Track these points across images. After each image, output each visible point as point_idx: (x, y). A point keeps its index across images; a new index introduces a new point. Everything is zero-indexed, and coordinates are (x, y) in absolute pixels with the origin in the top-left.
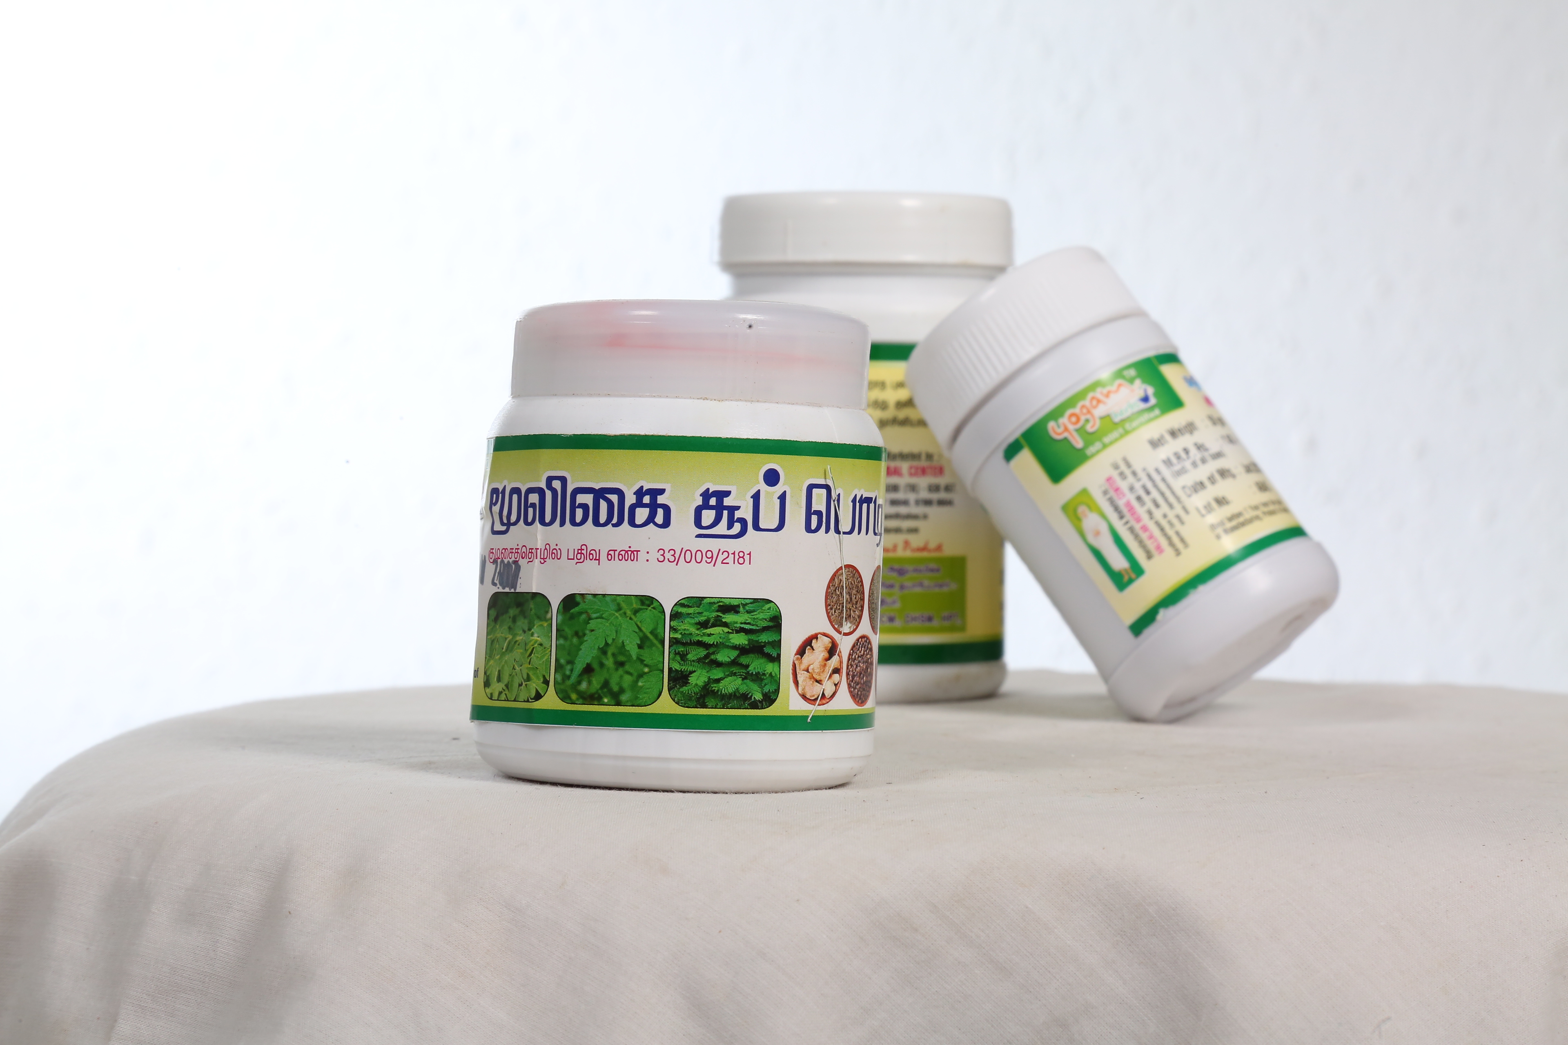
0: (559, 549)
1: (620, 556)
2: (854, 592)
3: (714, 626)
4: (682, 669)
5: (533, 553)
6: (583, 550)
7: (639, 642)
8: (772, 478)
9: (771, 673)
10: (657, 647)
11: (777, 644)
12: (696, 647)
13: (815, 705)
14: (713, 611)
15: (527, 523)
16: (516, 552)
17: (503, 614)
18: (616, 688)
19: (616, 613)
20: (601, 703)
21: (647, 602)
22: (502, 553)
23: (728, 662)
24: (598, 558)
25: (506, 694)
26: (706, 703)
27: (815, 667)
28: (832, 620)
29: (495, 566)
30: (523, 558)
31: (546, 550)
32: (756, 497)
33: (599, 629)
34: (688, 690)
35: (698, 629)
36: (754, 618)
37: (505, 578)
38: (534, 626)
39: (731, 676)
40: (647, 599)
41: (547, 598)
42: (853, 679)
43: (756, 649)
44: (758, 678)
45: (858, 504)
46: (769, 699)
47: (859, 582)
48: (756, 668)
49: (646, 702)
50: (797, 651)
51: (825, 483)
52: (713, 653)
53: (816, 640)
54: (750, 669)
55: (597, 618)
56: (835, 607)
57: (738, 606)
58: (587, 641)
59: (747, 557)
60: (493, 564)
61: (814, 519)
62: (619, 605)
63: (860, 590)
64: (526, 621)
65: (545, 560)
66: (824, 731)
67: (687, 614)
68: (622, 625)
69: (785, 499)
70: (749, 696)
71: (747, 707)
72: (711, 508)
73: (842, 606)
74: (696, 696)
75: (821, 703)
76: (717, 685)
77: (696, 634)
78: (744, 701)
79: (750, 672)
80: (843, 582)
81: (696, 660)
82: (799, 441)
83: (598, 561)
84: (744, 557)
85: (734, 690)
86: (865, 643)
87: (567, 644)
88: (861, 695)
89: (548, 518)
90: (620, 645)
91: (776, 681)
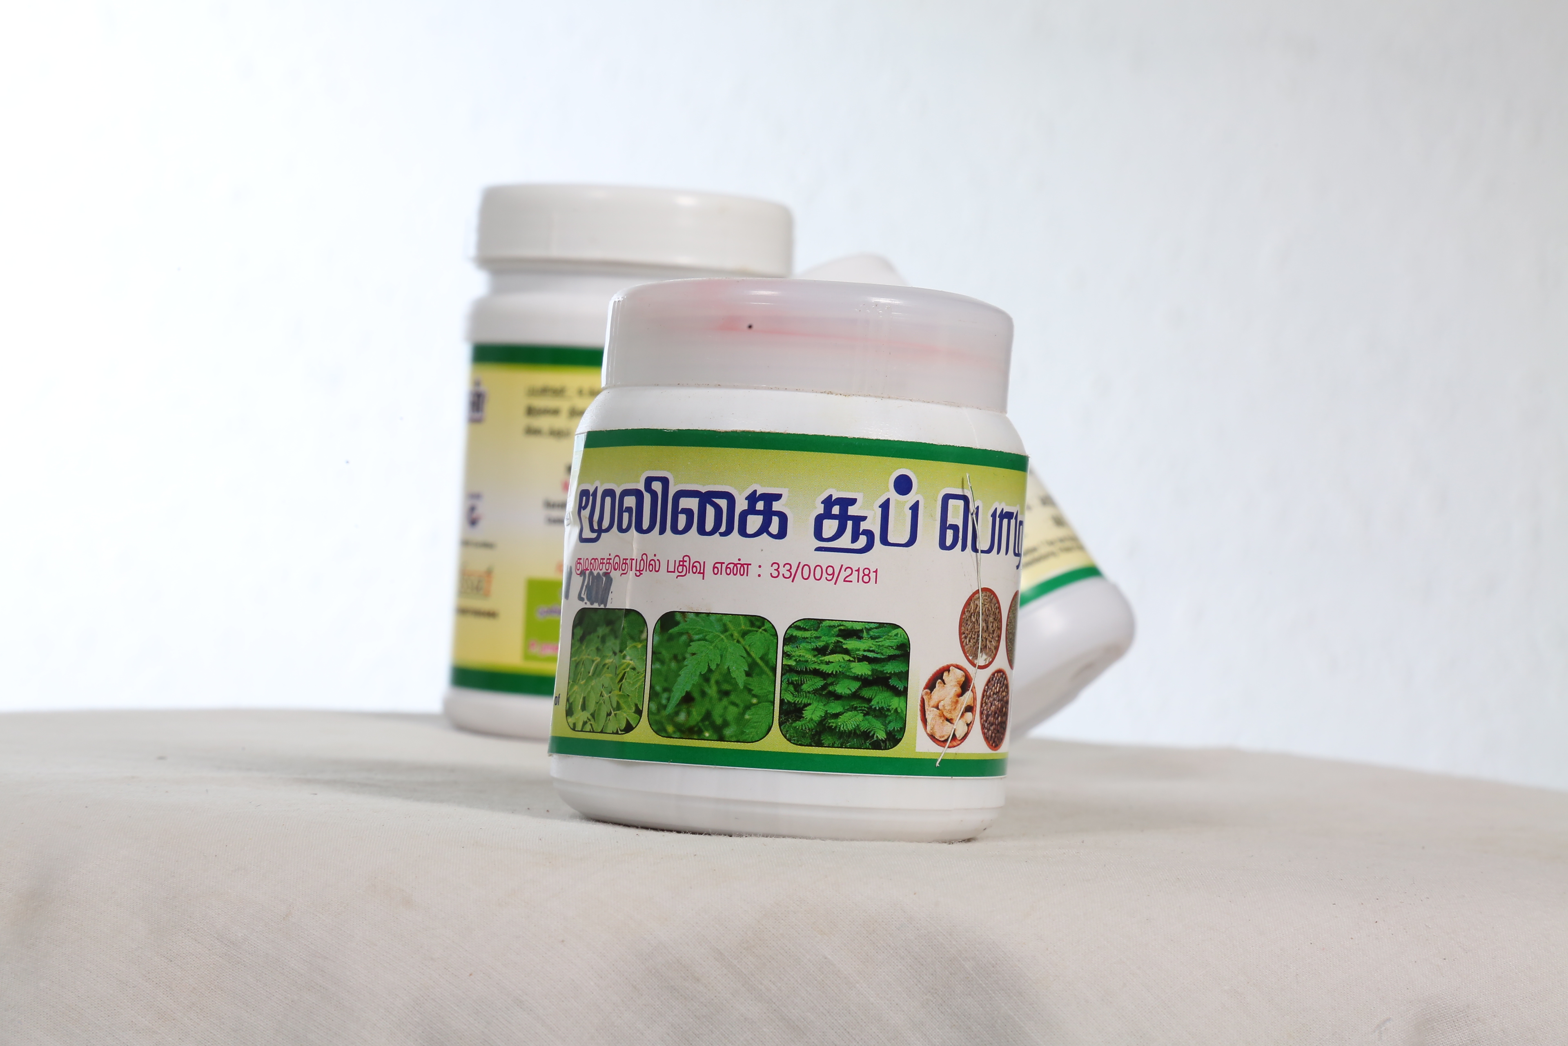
0: (658, 560)
1: (728, 570)
2: (991, 619)
3: (833, 652)
4: (795, 701)
5: (627, 564)
6: (686, 561)
7: (747, 669)
8: (903, 485)
9: (896, 709)
10: (767, 675)
11: (904, 676)
12: (812, 676)
13: (944, 747)
14: (833, 636)
15: (621, 530)
16: (607, 563)
17: (590, 633)
18: (719, 721)
19: (721, 635)
20: (701, 737)
21: (758, 623)
22: (591, 563)
23: (848, 694)
24: (702, 571)
25: (591, 725)
26: (822, 740)
27: (946, 703)
28: (966, 651)
29: (582, 578)
30: (615, 570)
31: (642, 561)
32: (885, 507)
33: (702, 652)
34: (802, 726)
35: (815, 656)
36: (879, 645)
37: (594, 593)
38: (627, 647)
39: (851, 711)
40: (757, 620)
41: (640, 614)
42: (987, 719)
43: (880, 681)
44: (881, 714)
45: (998, 520)
46: (893, 739)
47: (996, 609)
48: (880, 703)
49: (753, 737)
50: (926, 685)
51: (962, 494)
52: (832, 684)
53: (947, 672)
54: (872, 703)
55: (699, 640)
56: (970, 636)
57: (861, 631)
58: (686, 666)
59: (873, 575)
60: (581, 576)
61: (950, 534)
62: (725, 625)
63: (997, 618)
64: (618, 642)
65: (641, 572)
66: (954, 777)
67: (802, 638)
68: (727, 649)
69: (918, 511)
70: (871, 735)
71: (869, 747)
72: (834, 517)
73: (978, 635)
74: (810, 733)
75: (951, 745)
76: (836, 720)
77: (812, 661)
78: (866, 740)
79: (873, 707)
80: (979, 608)
81: (812, 691)
82: (935, 445)
83: (702, 575)
84: (870, 575)
85: (854, 727)
86: (1001, 679)
87: (665, 669)
88: (995, 738)
89: (646, 525)
90: (725, 671)
91: (901, 718)
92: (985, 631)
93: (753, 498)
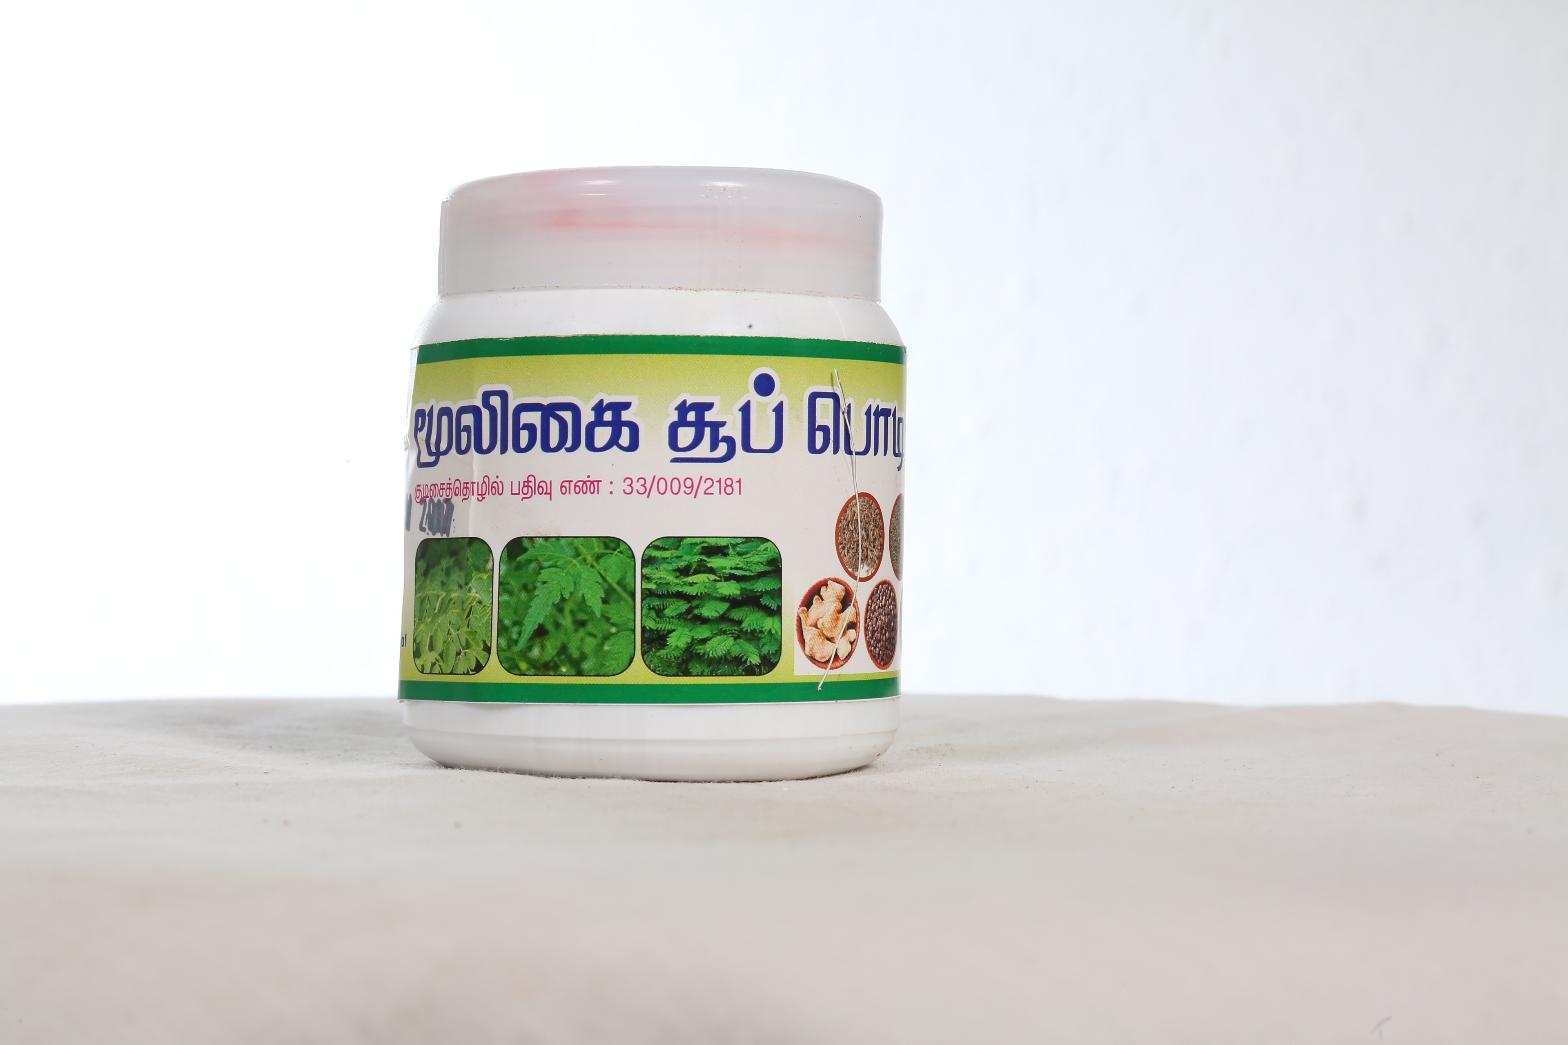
0: (501, 482)
1: (577, 488)
2: (871, 527)
3: (697, 572)
4: (658, 628)
5: (468, 488)
6: (531, 482)
7: (603, 596)
8: (765, 385)
9: (770, 630)
10: (626, 601)
11: (777, 594)
12: (675, 600)
13: (826, 669)
14: (695, 554)
15: (460, 451)
16: (447, 489)
17: (433, 566)
18: (576, 654)
19: (573, 560)
20: (558, 673)
21: (612, 545)
22: (431, 490)
23: (716, 617)
24: (549, 492)
25: (440, 666)
26: (690, 669)
27: (826, 621)
28: (845, 562)
29: (422, 506)
30: (456, 495)
31: (484, 484)
32: (746, 410)
33: (553, 580)
34: (667, 655)
35: (677, 577)
36: (747, 562)
37: (435, 521)
38: (472, 579)
39: (720, 635)
40: (612, 542)
41: (485, 542)
42: (873, 635)
43: (751, 601)
44: (754, 636)
45: (873, 418)
46: (769, 663)
47: (877, 514)
48: (752, 624)
49: (614, 670)
50: (802, 602)
51: (831, 391)
52: (697, 607)
53: (825, 587)
54: (743, 625)
55: (550, 567)
56: (849, 546)
57: (727, 547)
59: (736, 486)
60: (421, 505)
61: (819, 436)
62: (576, 549)
63: (878, 524)
64: (462, 574)
65: (483, 496)
66: (838, 701)
67: (662, 558)
68: (581, 575)
69: (782, 412)
70: (743, 660)
71: (741, 673)
72: (690, 424)
73: (857, 544)
74: (676, 662)
75: (833, 666)
76: (703, 646)
77: (675, 583)
78: (738, 666)
79: (744, 630)
80: (857, 514)
81: (676, 616)
82: (797, 339)
83: (549, 495)
84: (733, 485)
85: (724, 652)
86: (886, 591)
87: (513, 600)
88: (883, 656)
89: (486, 444)
90: (579, 599)
91: (776, 640)
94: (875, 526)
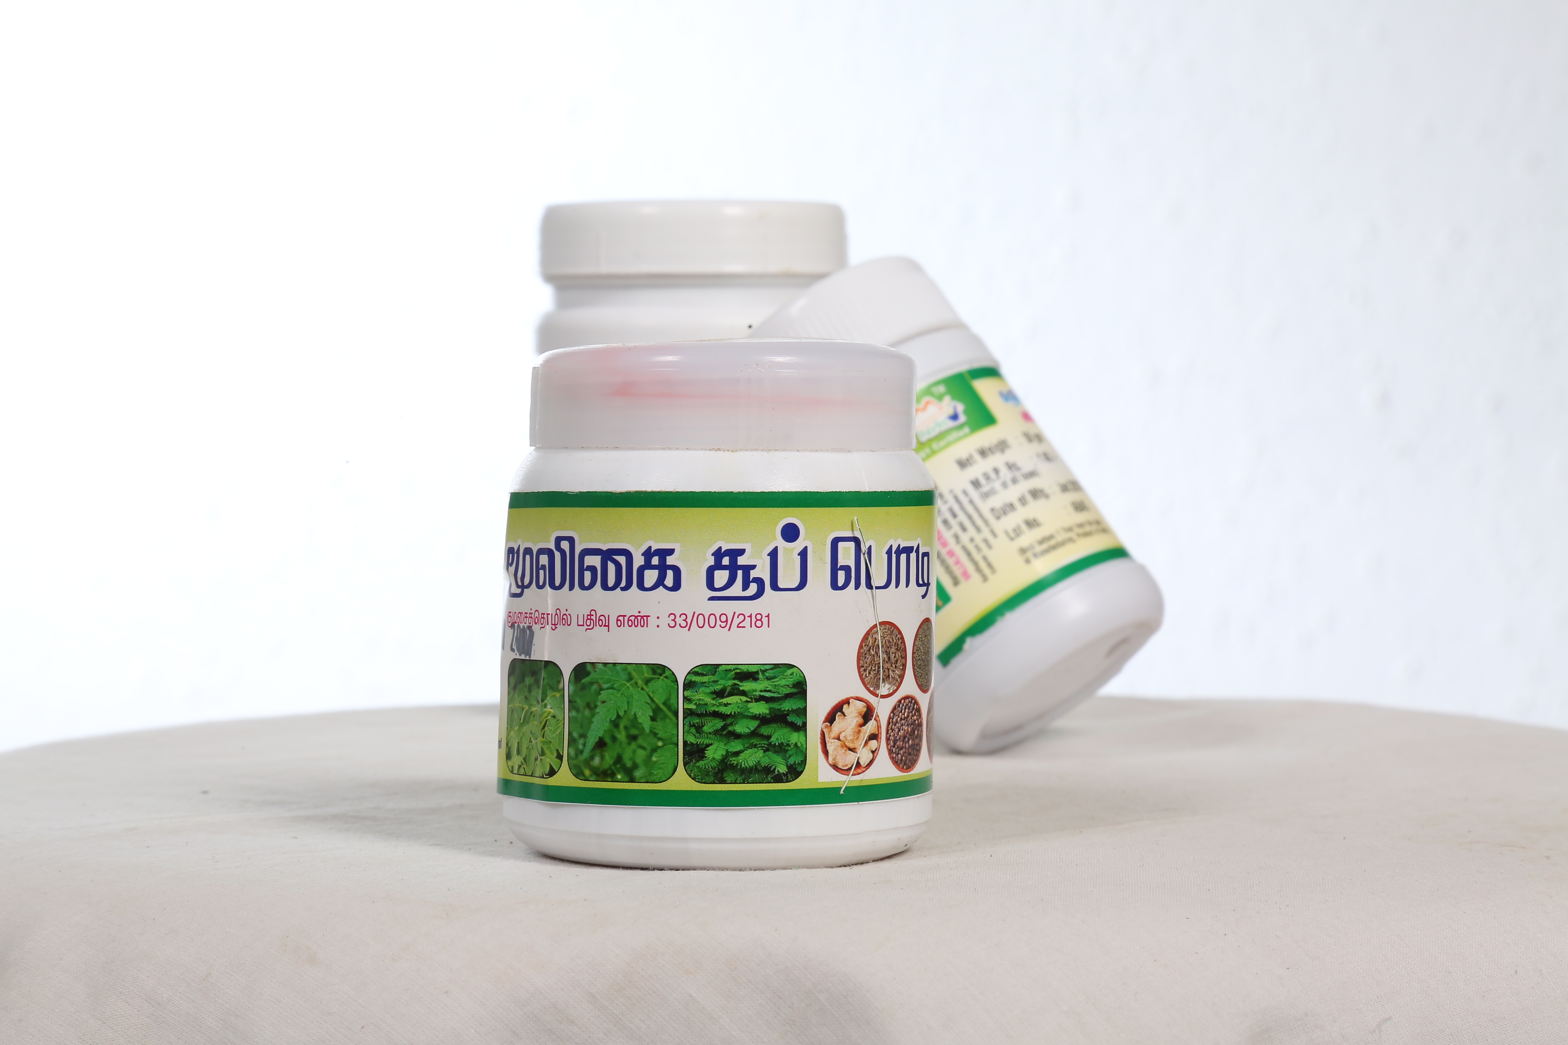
0: (569, 614)
1: (630, 622)
2: (893, 650)
3: (731, 694)
4: (697, 742)
5: (544, 618)
6: (593, 615)
7: (651, 714)
8: (791, 533)
9: (796, 743)
10: (671, 719)
11: (803, 712)
12: (712, 718)
13: (848, 775)
14: (730, 679)
15: (539, 587)
16: (530, 617)
17: (520, 683)
18: (629, 764)
19: (627, 684)
20: (614, 779)
21: (659, 671)
22: (518, 617)
23: (748, 733)
25: (524, 768)
26: (725, 778)
27: (848, 734)
28: (866, 683)
29: (512, 630)
30: (536, 624)
31: (556, 616)
32: (774, 555)
33: (611, 700)
34: (705, 765)
35: (714, 699)
36: (775, 685)
37: (521, 644)
38: (547, 697)
39: (751, 749)
40: (658, 668)
41: (557, 665)
42: (895, 744)
43: (779, 718)
44: (781, 749)
45: (894, 556)
46: (795, 772)
47: (898, 639)
48: (779, 738)
49: (660, 777)
50: (825, 718)
51: (852, 536)
52: (731, 724)
53: (847, 705)
54: (772, 740)
55: (608, 689)
56: (870, 668)
57: (757, 673)
58: (598, 713)
59: (765, 620)
61: (841, 575)
62: (629, 674)
63: (900, 648)
64: (541, 691)
65: (556, 626)
66: (860, 803)
67: (701, 683)
68: (633, 696)
69: (807, 556)
70: (772, 769)
71: (770, 780)
72: (724, 568)
73: (878, 666)
74: (713, 771)
75: (855, 772)
76: (737, 758)
77: (712, 704)
78: (767, 774)
79: (773, 743)
80: (879, 641)
81: (713, 732)
82: (820, 492)
83: (607, 627)
84: (762, 620)
85: (755, 763)
86: (909, 704)
87: (580, 716)
88: (906, 761)
89: (558, 582)
90: (632, 717)
91: (802, 751)
92: (887, 662)
93: (648, 554)
94: (897, 649)
